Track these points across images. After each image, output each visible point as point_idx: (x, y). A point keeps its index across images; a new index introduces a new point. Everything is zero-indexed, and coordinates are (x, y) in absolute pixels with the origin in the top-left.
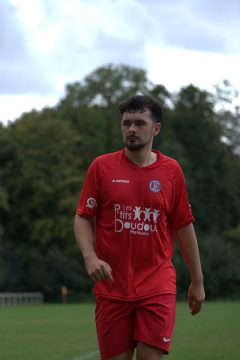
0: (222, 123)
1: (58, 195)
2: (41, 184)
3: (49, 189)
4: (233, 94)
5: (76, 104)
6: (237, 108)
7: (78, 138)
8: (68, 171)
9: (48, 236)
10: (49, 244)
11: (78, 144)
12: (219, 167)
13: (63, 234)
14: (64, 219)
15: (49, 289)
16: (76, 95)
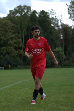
0: (52, 20)
1: (8, 40)
2: (3, 37)
3: (5, 39)
4: (54, 13)
5: (12, 16)
6: (56, 16)
7: (13, 25)
8: (10, 34)
9: (5, 51)
10: (5, 54)
11: (13, 26)
12: (51, 32)
13: (9, 51)
14: (9, 47)
15: (6, 66)
16: (12, 13)
